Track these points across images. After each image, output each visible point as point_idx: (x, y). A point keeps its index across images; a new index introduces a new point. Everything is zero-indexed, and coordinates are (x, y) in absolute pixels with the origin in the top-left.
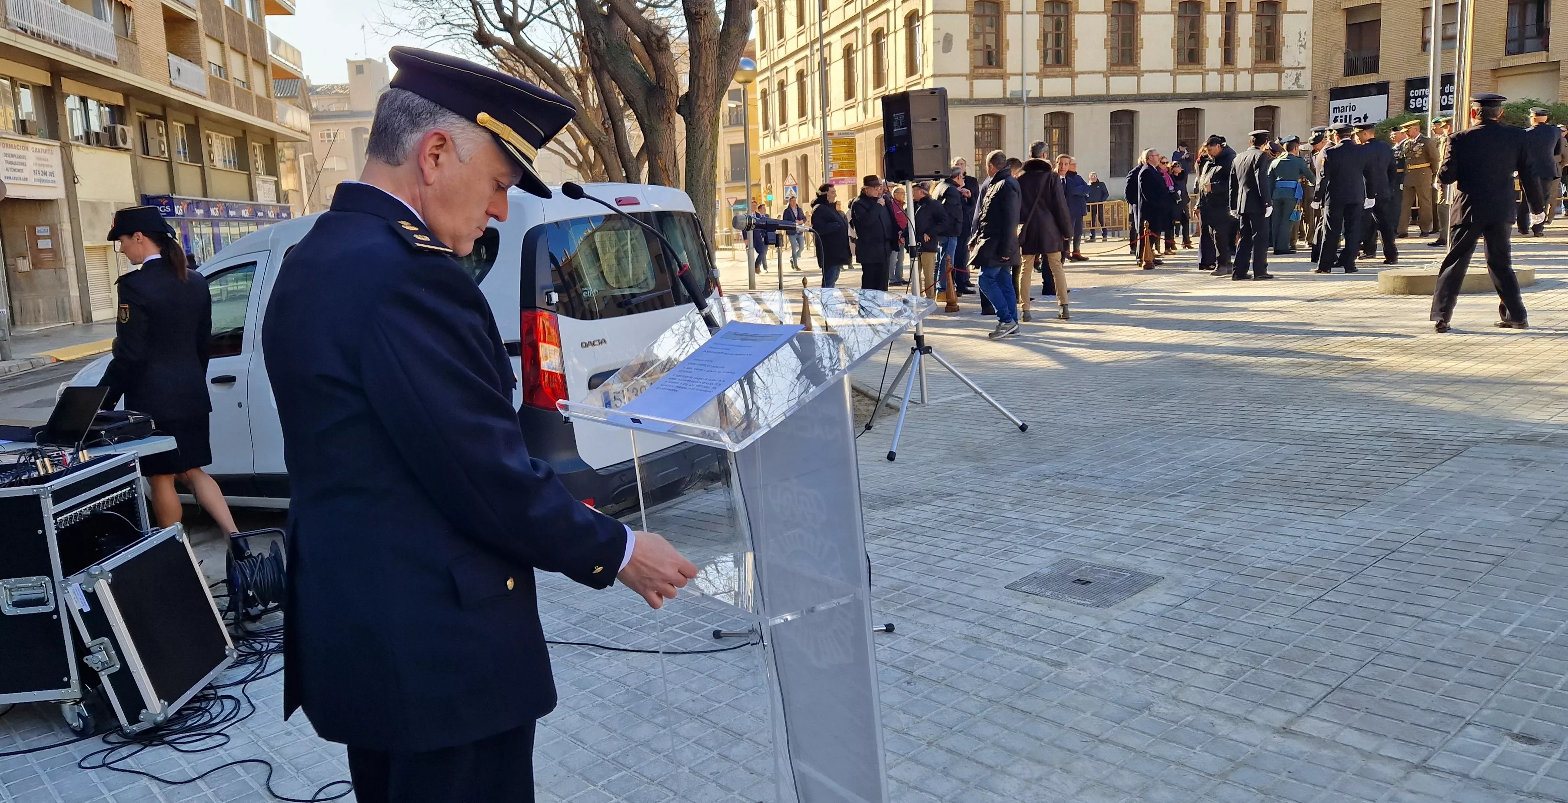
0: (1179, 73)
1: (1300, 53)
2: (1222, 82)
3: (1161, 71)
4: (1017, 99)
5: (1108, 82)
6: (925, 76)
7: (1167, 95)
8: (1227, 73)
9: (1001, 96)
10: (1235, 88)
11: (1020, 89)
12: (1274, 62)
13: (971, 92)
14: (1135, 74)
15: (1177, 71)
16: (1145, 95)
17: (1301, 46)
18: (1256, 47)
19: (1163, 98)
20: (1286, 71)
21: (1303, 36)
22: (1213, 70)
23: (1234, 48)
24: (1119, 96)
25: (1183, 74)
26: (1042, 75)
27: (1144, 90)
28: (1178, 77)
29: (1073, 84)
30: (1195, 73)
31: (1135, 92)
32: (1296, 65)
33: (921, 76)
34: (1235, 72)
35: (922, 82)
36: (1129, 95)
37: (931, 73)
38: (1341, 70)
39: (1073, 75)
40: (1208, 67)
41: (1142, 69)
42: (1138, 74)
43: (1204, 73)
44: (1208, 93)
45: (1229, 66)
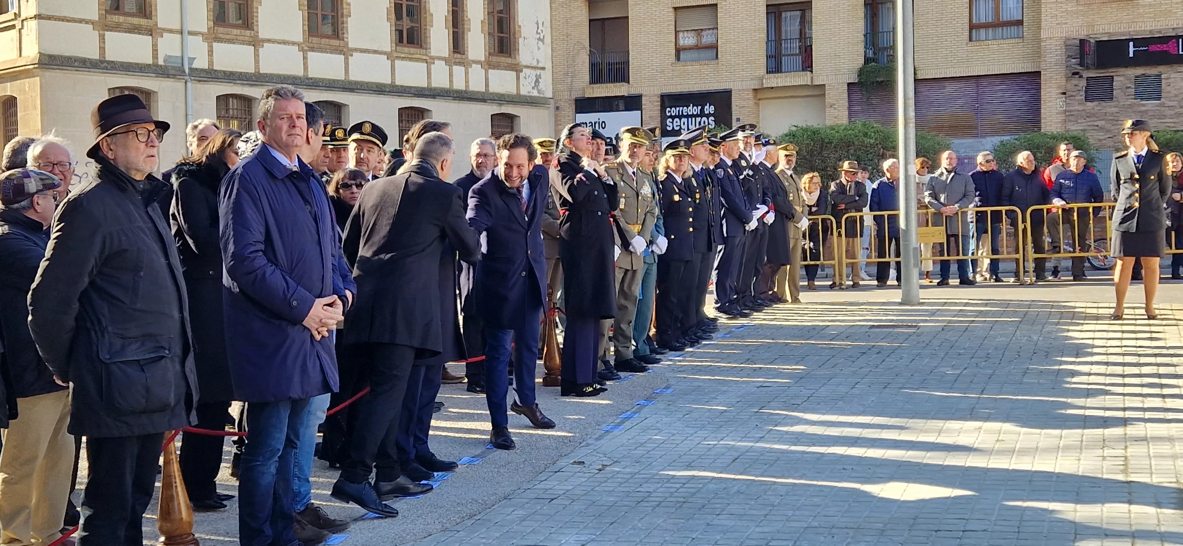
0: (398, 58)
1: (539, 48)
2: (451, 75)
3: (375, 52)
4: (173, 68)
5: (305, 58)
6: (23, 16)
7: (384, 85)
8: (456, 64)
9: (150, 61)
10: (467, 86)
11: (179, 54)
12: (510, 56)
13: (102, 49)
14: (341, 52)
15: (395, 55)
16: (356, 83)
17: (539, 39)
18: (489, 34)
19: (379, 89)
20: (524, 70)
21: (541, 27)
22: (440, 58)
23: (463, 33)
24: (322, 80)
25: (403, 59)
26: (211, 38)
27: (354, 76)
28: (397, 62)
29: (256, 55)
30: (418, 60)
31: (342, 78)
32: (535, 64)
33: (17, 16)
34: (466, 64)
35: (18, 26)
36: (334, 81)
37: (33, 12)
38: (586, 77)
39: (256, 43)
40: (433, 53)
41: (351, 45)
42: (346, 52)
43: (429, 61)
44: (435, 89)
45: (459, 56)
